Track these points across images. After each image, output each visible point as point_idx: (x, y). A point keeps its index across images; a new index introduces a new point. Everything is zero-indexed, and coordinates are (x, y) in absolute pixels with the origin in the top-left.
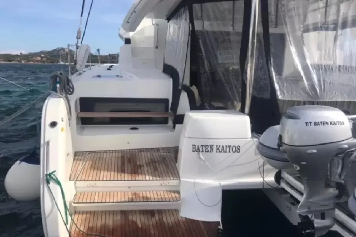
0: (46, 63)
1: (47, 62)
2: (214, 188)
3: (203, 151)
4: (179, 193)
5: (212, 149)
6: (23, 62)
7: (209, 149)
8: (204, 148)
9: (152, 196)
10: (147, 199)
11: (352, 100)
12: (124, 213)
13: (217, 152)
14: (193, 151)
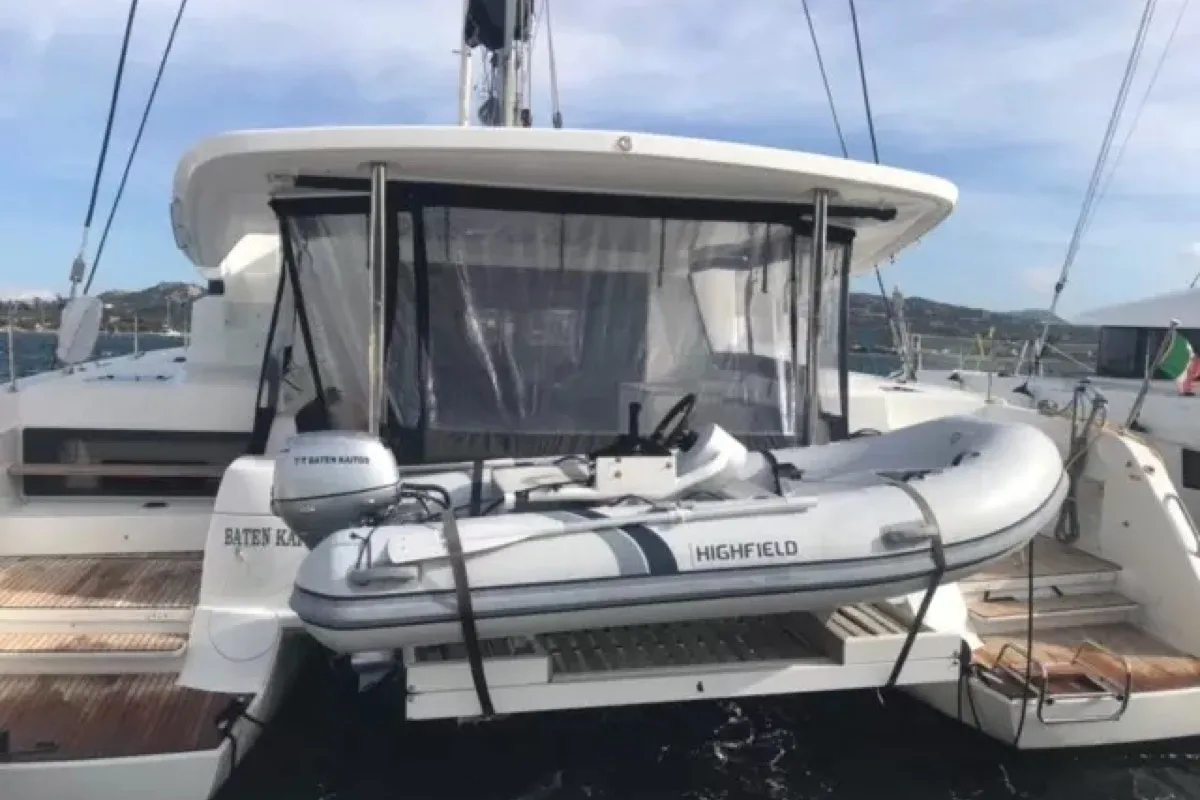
0: (117, 332)
1: (122, 329)
2: (260, 625)
3: (246, 543)
4: (186, 637)
5: (267, 539)
6: (39, 329)
7: (260, 537)
8: (250, 537)
9: (113, 640)
10: (101, 648)
11: (564, 433)
12: (45, 679)
13: (278, 544)
14: (227, 543)
